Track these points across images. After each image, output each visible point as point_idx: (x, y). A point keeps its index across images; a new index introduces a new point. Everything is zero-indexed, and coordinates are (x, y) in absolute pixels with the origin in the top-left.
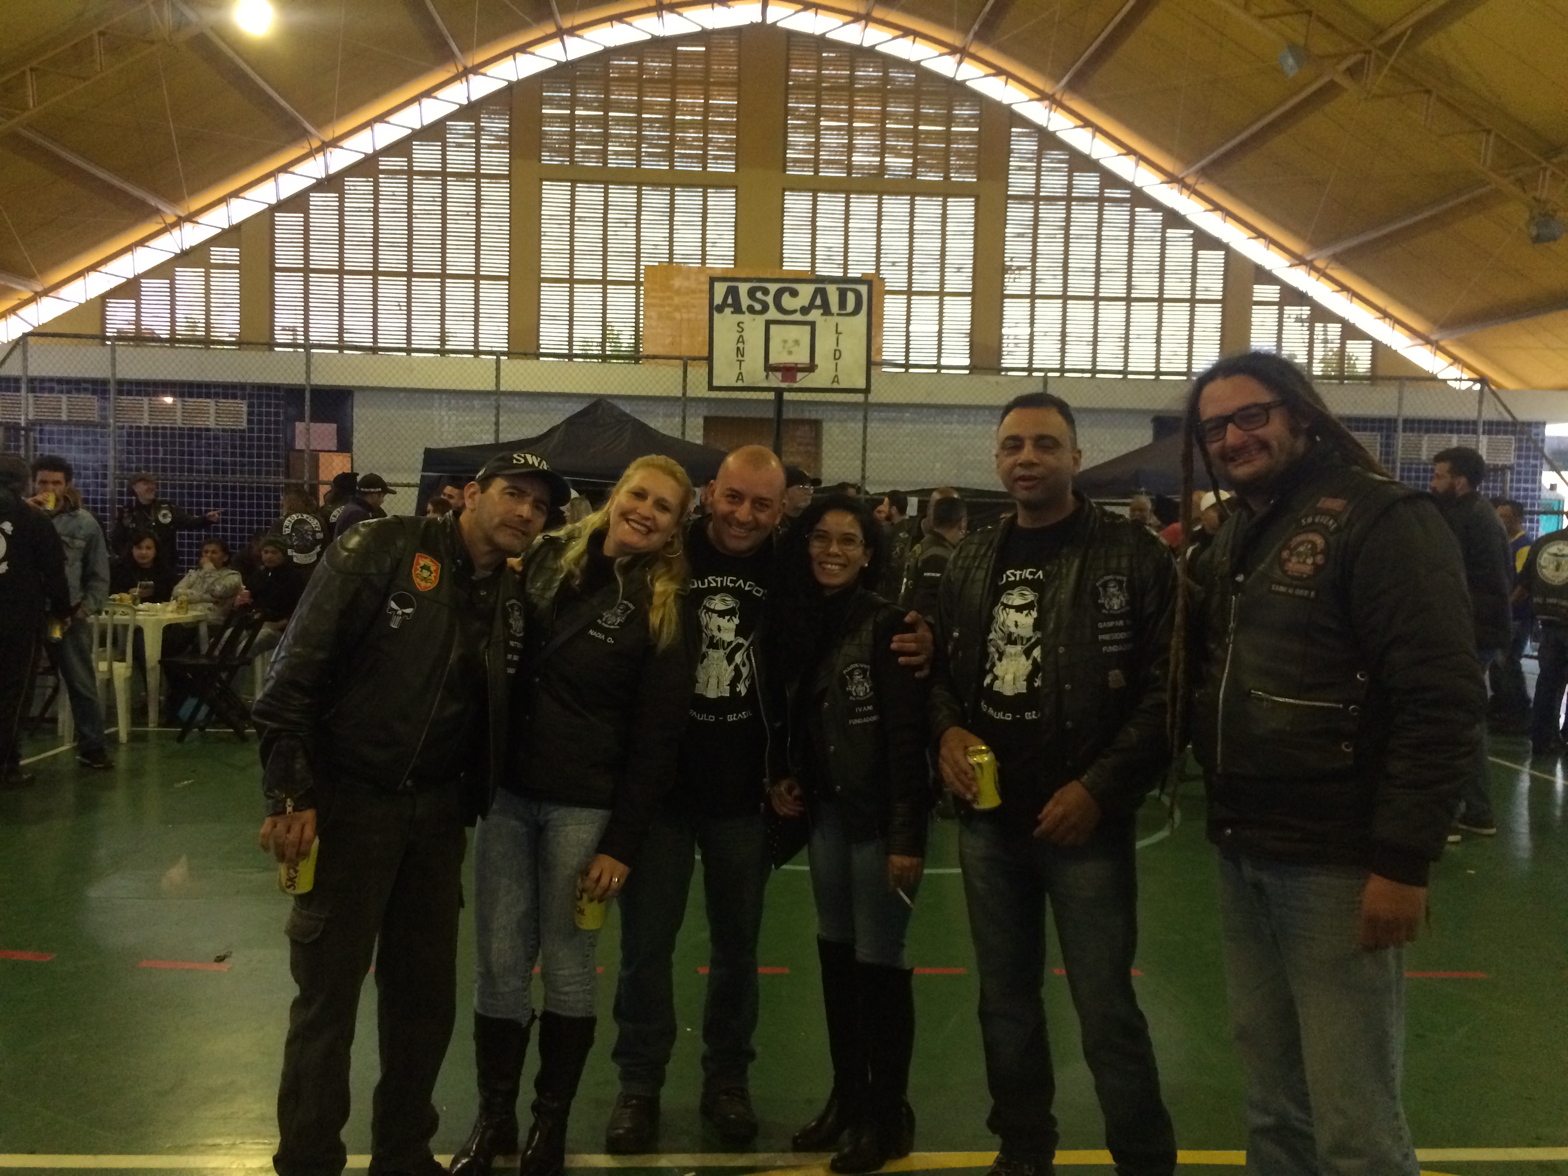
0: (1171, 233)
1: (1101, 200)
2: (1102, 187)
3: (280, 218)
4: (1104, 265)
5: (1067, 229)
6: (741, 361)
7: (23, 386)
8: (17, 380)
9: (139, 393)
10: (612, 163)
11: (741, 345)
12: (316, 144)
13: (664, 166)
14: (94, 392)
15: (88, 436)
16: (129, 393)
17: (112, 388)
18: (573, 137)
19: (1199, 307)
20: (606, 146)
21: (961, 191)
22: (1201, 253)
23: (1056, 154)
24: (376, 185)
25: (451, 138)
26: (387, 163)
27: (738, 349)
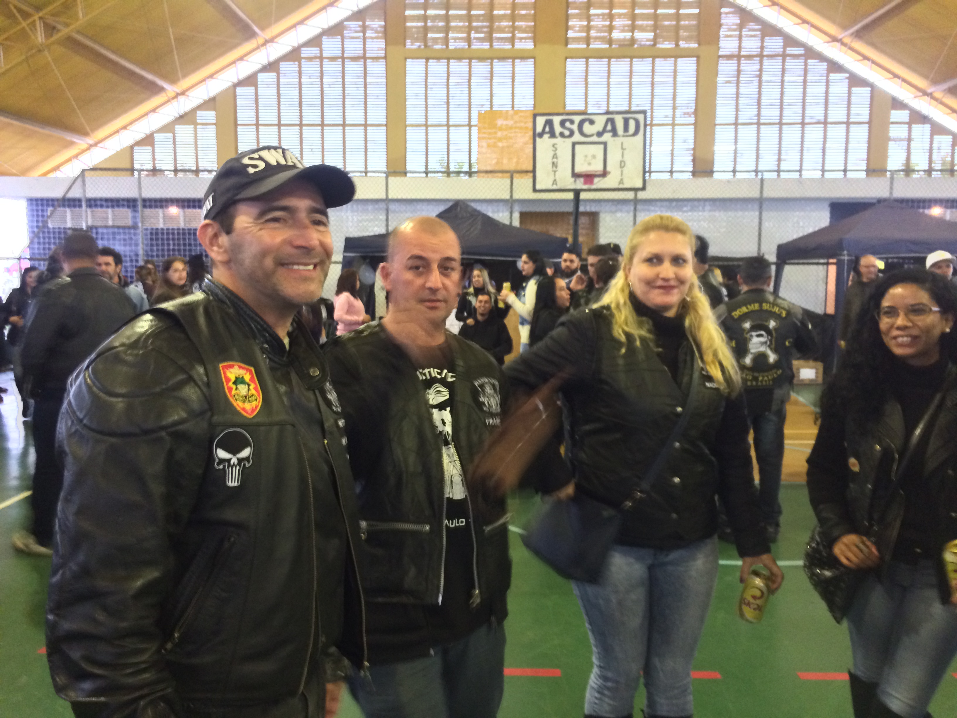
0: (833, 76)
1: (784, 56)
2: (784, 47)
3: (240, 90)
4: (786, 100)
5: (760, 76)
6: (555, 172)
7: (84, 204)
8: (80, 200)
9: (156, 207)
10: (452, 45)
11: (555, 160)
12: (261, 41)
13: (486, 46)
14: (129, 207)
15: (126, 235)
16: (150, 207)
17: (140, 204)
18: (426, 30)
19: (853, 128)
20: (447, 35)
21: (687, 54)
22: (854, 89)
23: (752, 25)
24: (300, 67)
25: (346, 33)
26: (306, 52)
27: (553, 163)
